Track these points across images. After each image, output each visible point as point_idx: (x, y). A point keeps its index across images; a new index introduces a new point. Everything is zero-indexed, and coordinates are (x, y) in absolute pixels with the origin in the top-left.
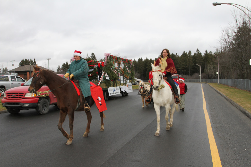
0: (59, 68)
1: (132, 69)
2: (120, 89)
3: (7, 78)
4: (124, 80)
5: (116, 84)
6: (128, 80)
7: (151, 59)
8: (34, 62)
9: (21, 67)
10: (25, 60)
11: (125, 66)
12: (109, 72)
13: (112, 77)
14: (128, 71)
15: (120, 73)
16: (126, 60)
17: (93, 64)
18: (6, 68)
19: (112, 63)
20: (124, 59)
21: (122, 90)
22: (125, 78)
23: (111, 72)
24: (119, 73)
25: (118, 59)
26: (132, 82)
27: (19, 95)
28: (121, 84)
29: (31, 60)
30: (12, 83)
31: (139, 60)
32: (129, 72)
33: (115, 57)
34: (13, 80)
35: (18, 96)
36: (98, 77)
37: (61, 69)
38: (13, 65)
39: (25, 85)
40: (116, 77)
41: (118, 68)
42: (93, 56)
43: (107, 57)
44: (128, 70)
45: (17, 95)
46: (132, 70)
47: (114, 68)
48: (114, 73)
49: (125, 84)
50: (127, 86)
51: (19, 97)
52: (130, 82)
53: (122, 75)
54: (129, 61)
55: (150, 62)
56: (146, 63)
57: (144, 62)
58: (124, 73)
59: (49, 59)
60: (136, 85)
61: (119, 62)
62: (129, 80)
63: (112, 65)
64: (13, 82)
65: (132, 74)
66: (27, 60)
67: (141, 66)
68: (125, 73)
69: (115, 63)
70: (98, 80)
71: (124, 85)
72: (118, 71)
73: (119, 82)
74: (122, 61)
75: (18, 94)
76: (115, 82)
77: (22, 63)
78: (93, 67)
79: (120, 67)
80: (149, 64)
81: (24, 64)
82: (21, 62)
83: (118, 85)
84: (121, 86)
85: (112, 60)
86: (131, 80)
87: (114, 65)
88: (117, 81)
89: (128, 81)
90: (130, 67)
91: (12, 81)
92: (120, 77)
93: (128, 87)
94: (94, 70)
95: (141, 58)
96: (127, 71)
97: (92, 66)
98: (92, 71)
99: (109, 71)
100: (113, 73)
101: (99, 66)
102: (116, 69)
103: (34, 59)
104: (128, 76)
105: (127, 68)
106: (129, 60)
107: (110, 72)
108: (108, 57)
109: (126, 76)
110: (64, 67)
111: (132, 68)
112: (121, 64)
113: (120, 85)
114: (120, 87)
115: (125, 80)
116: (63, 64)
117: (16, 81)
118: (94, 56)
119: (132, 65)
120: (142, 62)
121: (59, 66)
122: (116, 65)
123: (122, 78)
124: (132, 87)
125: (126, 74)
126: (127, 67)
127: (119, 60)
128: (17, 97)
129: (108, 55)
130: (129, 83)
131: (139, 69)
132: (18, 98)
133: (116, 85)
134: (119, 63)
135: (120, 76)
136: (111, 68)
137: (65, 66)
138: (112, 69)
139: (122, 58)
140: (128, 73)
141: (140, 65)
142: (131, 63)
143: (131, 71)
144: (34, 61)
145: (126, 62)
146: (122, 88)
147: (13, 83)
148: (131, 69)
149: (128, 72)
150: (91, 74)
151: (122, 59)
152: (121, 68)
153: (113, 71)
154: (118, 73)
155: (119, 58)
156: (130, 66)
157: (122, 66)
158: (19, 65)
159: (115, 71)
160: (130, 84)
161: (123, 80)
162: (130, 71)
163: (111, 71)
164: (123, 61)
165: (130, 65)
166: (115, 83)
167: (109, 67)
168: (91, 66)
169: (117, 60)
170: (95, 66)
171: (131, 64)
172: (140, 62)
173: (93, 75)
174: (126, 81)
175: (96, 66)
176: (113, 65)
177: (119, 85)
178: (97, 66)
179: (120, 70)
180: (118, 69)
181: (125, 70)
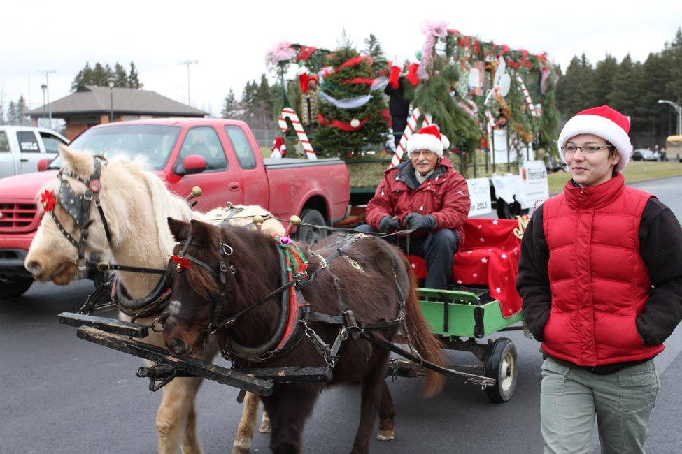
0: (230, 100)
1: (549, 98)
2: (492, 190)
3: (4, 140)
4: (509, 148)
5: (475, 166)
6: (528, 147)
7: (628, 59)
8: (128, 74)
9: (78, 94)
10: (93, 67)
11: (514, 84)
12: (440, 110)
13: (457, 133)
14: (531, 107)
15: (494, 115)
16: (521, 55)
17: (370, 75)
18: (22, 100)
19: (456, 66)
20: (515, 52)
21: (498, 195)
22: (516, 141)
23: (449, 110)
24: (488, 114)
25: (486, 50)
26: (545, 159)
27: (21, 215)
28: (494, 166)
29: (118, 67)
30: (22, 161)
31: (574, 62)
32: (534, 114)
33: (469, 39)
34: (25, 146)
35: (14, 219)
36: (388, 132)
37: (240, 104)
38: (44, 87)
39: (50, 169)
40: (473, 133)
41: (484, 93)
42: (371, 48)
43: (432, 39)
44: (529, 100)
45: (10, 215)
46: (546, 102)
47: (463, 91)
48: (467, 117)
49: (513, 167)
50: (524, 177)
51: (19, 224)
52: (536, 159)
53: (501, 126)
54: (533, 59)
55: (621, 73)
56: (603, 77)
57: (597, 71)
58: (508, 115)
59: (188, 63)
60: (560, 172)
61: (487, 64)
62: (534, 149)
63: (453, 77)
64: (25, 156)
65: (547, 122)
66: (104, 66)
67: (584, 91)
68: (515, 115)
69: (468, 69)
70: (388, 148)
71: (508, 170)
72: (485, 107)
73: (487, 158)
74: (501, 59)
75: (15, 210)
76: (470, 156)
77: (82, 81)
78: (368, 86)
79: (491, 87)
80: (619, 79)
81: (90, 84)
82: (78, 77)
83: (481, 170)
84: (496, 178)
85: (458, 53)
86: (541, 151)
87: (467, 76)
88: (477, 151)
89: (531, 151)
90: (539, 91)
91: (23, 151)
92: (493, 133)
93: (529, 179)
94: (371, 100)
95: (584, 57)
96: (524, 107)
97: (364, 82)
98: (364, 108)
99: (443, 106)
100: (459, 115)
101: (396, 83)
102: (474, 98)
103: (132, 65)
104: (527, 131)
105: (526, 93)
106: (536, 57)
107: (444, 110)
108: (436, 38)
109: (520, 129)
110: (253, 95)
111: (548, 95)
112: (497, 74)
113: (490, 172)
114: (491, 181)
115: (515, 147)
116: (248, 83)
117: (38, 151)
118: (378, 48)
119: (548, 79)
120: (587, 72)
121: (231, 91)
122: (473, 78)
123: (499, 140)
124: (549, 180)
125: (521, 121)
126: (527, 89)
127: (489, 53)
128: (10, 224)
129: (438, 30)
130: (533, 164)
131: (572, 102)
132: (14, 229)
133: (475, 170)
134: (488, 70)
135: (493, 128)
136: (452, 89)
137: (255, 92)
138: (457, 94)
139: (504, 47)
140: (530, 117)
141: (579, 85)
142: (544, 69)
143: (543, 105)
144: (132, 72)
145: (519, 65)
146: (502, 186)
147: (26, 161)
148: (544, 97)
149: (527, 110)
150: (357, 118)
151: (501, 52)
152: (496, 91)
153: (460, 105)
154: (483, 113)
155: (491, 44)
156: (539, 82)
157: (503, 82)
158: (73, 88)
159: (471, 107)
160: (540, 166)
161: (505, 147)
162: (539, 106)
163: (449, 107)
164: (506, 60)
165: (540, 77)
166: (470, 161)
167: (443, 87)
168: (358, 80)
169: (481, 56)
170: (376, 82)
171: (545, 75)
172: (576, 73)
173: (367, 125)
174: (519, 156)
175: (380, 84)
176: (462, 77)
177: (487, 169)
178: (386, 82)
179: (491, 99)
180: (484, 97)
181: (513, 100)
